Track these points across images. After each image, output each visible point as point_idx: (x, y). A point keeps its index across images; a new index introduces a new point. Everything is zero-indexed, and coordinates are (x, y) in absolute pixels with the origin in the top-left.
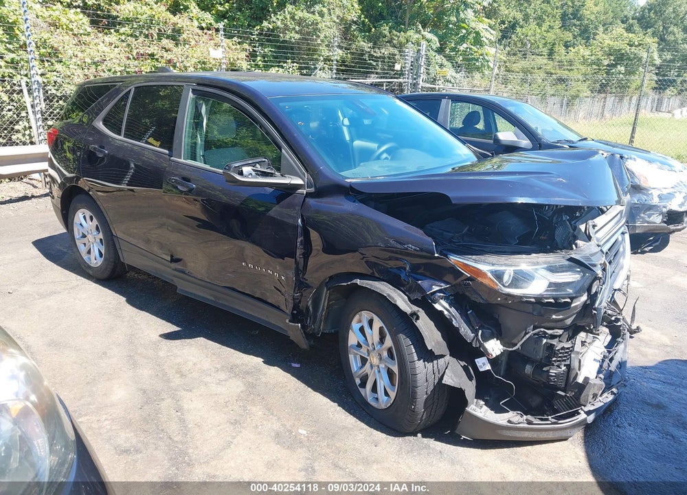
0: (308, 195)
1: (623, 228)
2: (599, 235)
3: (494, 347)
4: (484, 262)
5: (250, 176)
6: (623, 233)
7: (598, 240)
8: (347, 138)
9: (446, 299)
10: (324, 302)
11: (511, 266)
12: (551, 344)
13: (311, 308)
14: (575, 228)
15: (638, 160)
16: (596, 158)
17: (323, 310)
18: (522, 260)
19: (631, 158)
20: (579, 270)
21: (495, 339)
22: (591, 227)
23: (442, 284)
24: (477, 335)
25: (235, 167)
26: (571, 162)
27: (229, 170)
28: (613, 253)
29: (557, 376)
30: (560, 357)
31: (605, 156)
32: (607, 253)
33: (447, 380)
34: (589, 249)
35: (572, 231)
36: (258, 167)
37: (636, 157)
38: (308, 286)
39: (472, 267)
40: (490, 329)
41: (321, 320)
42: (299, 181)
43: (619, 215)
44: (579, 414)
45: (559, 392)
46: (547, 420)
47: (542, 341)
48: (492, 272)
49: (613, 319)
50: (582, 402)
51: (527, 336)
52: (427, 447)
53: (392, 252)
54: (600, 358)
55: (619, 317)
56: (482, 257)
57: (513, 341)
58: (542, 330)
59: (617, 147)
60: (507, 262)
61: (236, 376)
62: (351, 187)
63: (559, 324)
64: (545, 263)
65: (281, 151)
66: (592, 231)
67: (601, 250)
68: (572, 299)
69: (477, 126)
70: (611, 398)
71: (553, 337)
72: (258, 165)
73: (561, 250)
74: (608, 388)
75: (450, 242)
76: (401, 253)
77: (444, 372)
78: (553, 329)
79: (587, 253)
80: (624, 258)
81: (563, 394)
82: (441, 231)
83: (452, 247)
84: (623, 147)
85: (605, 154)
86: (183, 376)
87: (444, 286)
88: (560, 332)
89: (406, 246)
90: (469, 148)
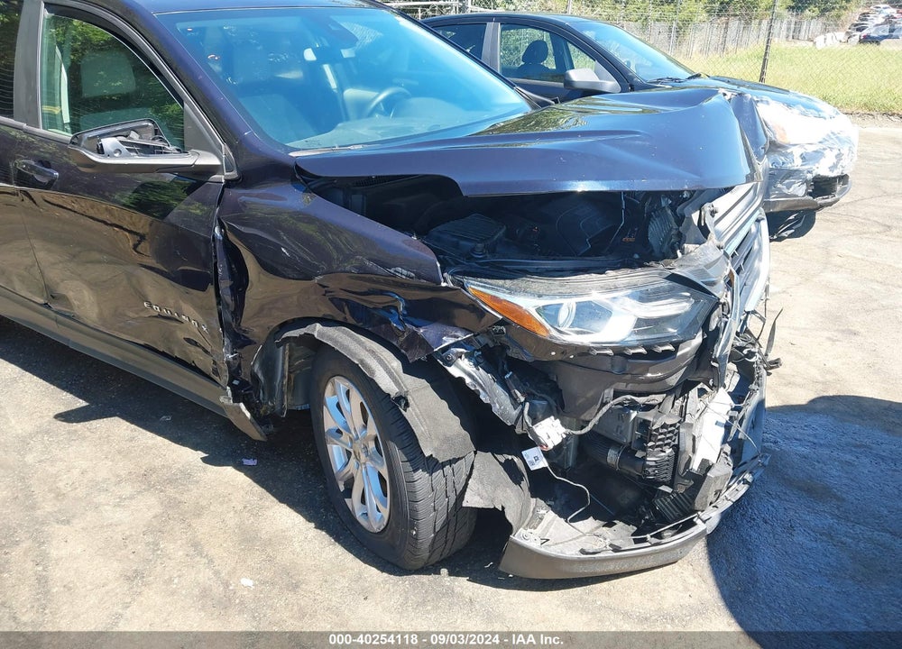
0: (230, 184)
1: (758, 212)
2: (722, 226)
3: (551, 431)
4: (525, 292)
5: (117, 155)
6: (758, 221)
7: (720, 236)
8: (334, 85)
9: (469, 356)
10: (283, 364)
11: (570, 295)
12: (645, 421)
13: (260, 375)
14: (680, 219)
15: (773, 103)
16: (714, 99)
17: (283, 377)
18: (590, 284)
19: (762, 101)
20: (688, 294)
21: (552, 417)
22: (708, 215)
23: (459, 334)
24: (522, 412)
25: (89, 138)
26: (671, 109)
27: (79, 145)
28: (743, 256)
29: (658, 465)
30: (660, 440)
31: (727, 98)
32: (734, 255)
33: (472, 500)
34: (705, 254)
35: (675, 226)
36: (134, 136)
37: (769, 100)
38: (248, 342)
39: (505, 301)
40: (544, 399)
41: (283, 393)
42: (213, 161)
43: (752, 192)
44: (694, 524)
45: (664, 488)
46: (644, 540)
47: (629, 415)
48: (538, 310)
49: (745, 352)
50: (697, 505)
51: (605, 409)
52: (450, 592)
53: (370, 280)
54: (724, 419)
55: (753, 350)
56: (521, 283)
57: (582, 417)
58: (629, 397)
59: (743, 86)
60: (562, 290)
61: (150, 487)
62: (296, 166)
63: (657, 387)
64: (628, 287)
65: (183, 106)
66: (709, 221)
67: (725, 254)
68: (677, 345)
69: (545, 63)
70: (743, 489)
71: (648, 407)
72: (133, 134)
73: (657, 260)
74: (737, 474)
75: (470, 258)
76: (387, 283)
77: (466, 485)
78: (647, 394)
79: (701, 262)
80: (760, 260)
81: (668, 490)
82: (456, 239)
83: (471, 267)
84: (752, 86)
85: (729, 95)
86: (59, 496)
87: (462, 337)
88: (659, 398)
89: (392, 271)
90: (520, 93)
